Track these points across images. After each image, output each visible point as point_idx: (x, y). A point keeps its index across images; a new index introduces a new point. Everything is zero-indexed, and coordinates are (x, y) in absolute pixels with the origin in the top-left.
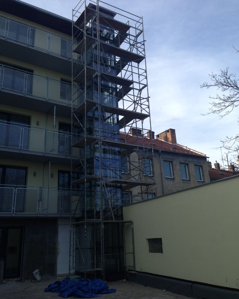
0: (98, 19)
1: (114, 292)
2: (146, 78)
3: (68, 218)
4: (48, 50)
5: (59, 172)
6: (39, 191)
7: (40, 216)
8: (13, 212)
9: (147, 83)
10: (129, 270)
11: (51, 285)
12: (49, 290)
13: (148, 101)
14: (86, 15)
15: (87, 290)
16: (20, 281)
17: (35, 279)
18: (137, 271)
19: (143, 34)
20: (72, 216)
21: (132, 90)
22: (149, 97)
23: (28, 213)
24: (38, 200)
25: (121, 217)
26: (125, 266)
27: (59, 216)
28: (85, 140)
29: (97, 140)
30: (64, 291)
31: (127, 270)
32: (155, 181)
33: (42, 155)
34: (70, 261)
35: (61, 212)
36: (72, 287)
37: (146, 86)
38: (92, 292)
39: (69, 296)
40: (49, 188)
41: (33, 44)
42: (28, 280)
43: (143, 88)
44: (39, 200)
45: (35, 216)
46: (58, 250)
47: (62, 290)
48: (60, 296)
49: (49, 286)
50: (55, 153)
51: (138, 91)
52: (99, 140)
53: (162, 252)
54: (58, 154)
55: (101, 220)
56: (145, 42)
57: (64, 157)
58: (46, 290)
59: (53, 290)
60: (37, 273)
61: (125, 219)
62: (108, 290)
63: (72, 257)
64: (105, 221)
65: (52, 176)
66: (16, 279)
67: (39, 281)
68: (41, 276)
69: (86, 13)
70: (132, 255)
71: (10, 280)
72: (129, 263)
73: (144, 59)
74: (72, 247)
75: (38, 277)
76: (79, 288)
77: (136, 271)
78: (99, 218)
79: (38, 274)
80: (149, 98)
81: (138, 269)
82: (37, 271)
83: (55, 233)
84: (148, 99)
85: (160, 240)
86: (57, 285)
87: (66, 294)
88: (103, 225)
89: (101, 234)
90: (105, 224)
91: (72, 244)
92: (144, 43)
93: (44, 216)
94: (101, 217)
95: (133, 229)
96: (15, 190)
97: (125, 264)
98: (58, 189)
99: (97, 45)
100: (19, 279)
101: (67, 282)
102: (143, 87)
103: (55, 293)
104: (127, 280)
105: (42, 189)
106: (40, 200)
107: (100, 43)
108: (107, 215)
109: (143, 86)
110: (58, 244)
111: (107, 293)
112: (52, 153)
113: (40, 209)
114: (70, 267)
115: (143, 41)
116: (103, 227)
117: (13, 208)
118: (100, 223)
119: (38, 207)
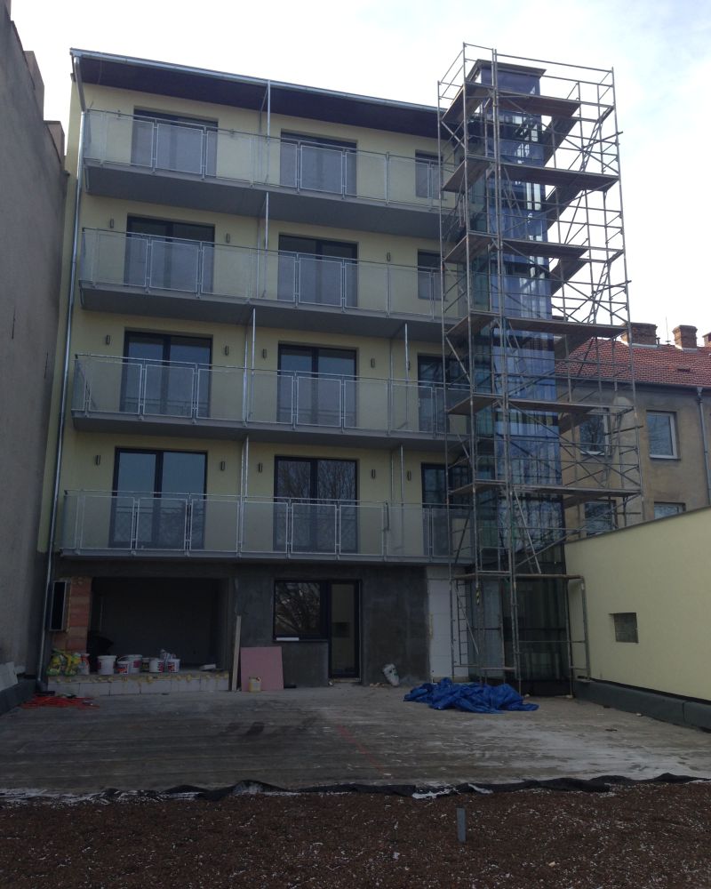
0: (496, 107)
1: (535, 709)
2: (622, 232)
3: (446, 565)
4: (386, 197)
5: (425, 467)
6: (383, 511)
7: (390, 560)
8: (338, 551)
9: (624, 246)
10: (579, 677)
11: (415, 689)
12: (412, 698)
13: (626, 291)
14: (467, 100)
15: (479, 700)
16: (360, 684)
17: (388, 682)
18: (594, 680)
19: (616, 116)
20: (453, 561)
21: (588, 265)
22: (627, 282)
23: (366, 555)
24: (383, 528)
25: (562, 565)
26: (572, 670)
27: (427, 561)
28: (472, 403)
29: (498, 401)
30: (437, 701)
31: (576, 676)
32: (640, 485)
33: (384, 435)
34: (452, 651)
35: (431, 552)
36: (452, 694)
37: (620, 253)
38: (490, 704)
39: (446, 708)
40: (402, 504)
41: (355, 191)
42: (375, 684)
43: (615, 257)
44: (384, 530)
45: (380, 560)
46: (431, 630)
47: (434, 697)
48: (431, 707)
49: (412, 692)
50: (412, 430)
51: (602, 265)
52: (502, 400)
53: (636, 640)
54: (418, 431)
55: (510, 572)
56: (619, 136)
57: (430, 438)
58: (408, 699)
59: (418, 698)
60: (391, 672)
61: (570, 573)
62: (521, 704)
63: (456, 643)
64: (520, 575)
65: (409, 476)
66: (352, 681)
67: (395, 687)
68: (400, 678)
69: (466, 95)
70: (583, 645)
71: (342, 681)
72: (579, 662)
73: (618, 182)
74: (455, 624)
75: (393, 679)
76: (465, 697)
77: (591, 679)
78: (506, 568)
79: (393, 672)
80: (629, 284)
81: (595, 675)
82: (390, 667)
83: (422, 596)
84: (624, 286)
85: (634, 615)
86: (426, 690)
87: (441, 704)
88: (515, 583)
89: (512, 599)
90: (518, 579)
91: (455, 617)
92: (617, 140)
93: (397, 561)
94: (510, 567)
95: (583, 592)
96: (338, 510)
97: (572, 665)
98: (424, 506)
99: (493, 173)
100: (357, 680)
101: (446, 686)
102: (614, 255)
103: (423, 704)
104: (574, 697)
105: (390, 508)
106: (387, 529)
107: (502, 166)
108: (525, 561)
109: (615, 253)
110: (430, 618)
111: (519, 710)
112: (403, 430)
113: (387, 546)
114: (453, 662)
115: (614, 133)
116: (515, 586)
117: (338, 545)
118: (508, 579)
119: (385, 544)
